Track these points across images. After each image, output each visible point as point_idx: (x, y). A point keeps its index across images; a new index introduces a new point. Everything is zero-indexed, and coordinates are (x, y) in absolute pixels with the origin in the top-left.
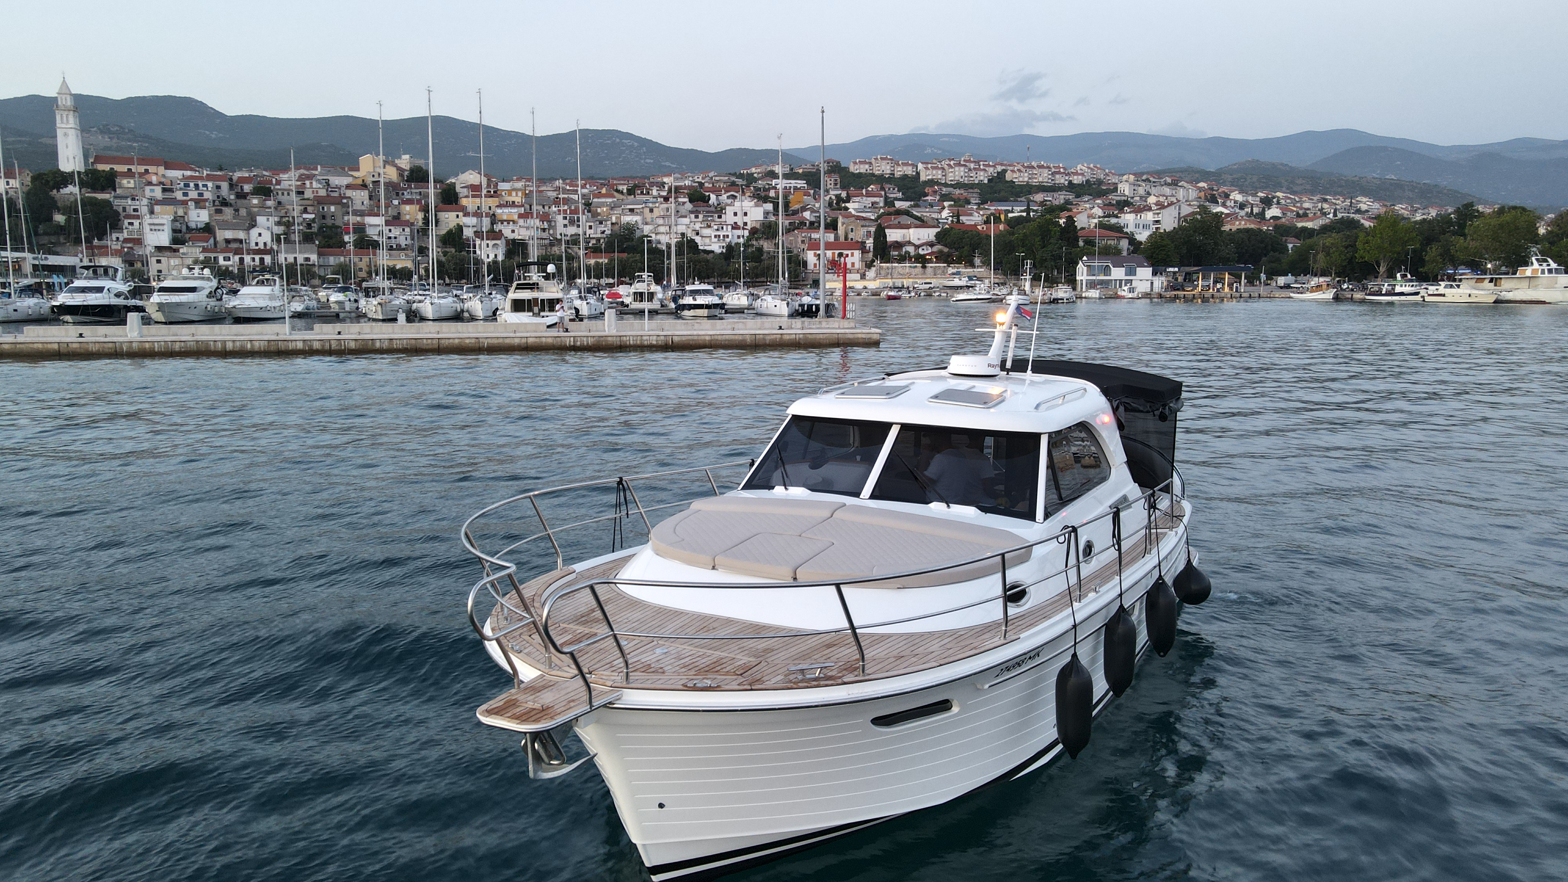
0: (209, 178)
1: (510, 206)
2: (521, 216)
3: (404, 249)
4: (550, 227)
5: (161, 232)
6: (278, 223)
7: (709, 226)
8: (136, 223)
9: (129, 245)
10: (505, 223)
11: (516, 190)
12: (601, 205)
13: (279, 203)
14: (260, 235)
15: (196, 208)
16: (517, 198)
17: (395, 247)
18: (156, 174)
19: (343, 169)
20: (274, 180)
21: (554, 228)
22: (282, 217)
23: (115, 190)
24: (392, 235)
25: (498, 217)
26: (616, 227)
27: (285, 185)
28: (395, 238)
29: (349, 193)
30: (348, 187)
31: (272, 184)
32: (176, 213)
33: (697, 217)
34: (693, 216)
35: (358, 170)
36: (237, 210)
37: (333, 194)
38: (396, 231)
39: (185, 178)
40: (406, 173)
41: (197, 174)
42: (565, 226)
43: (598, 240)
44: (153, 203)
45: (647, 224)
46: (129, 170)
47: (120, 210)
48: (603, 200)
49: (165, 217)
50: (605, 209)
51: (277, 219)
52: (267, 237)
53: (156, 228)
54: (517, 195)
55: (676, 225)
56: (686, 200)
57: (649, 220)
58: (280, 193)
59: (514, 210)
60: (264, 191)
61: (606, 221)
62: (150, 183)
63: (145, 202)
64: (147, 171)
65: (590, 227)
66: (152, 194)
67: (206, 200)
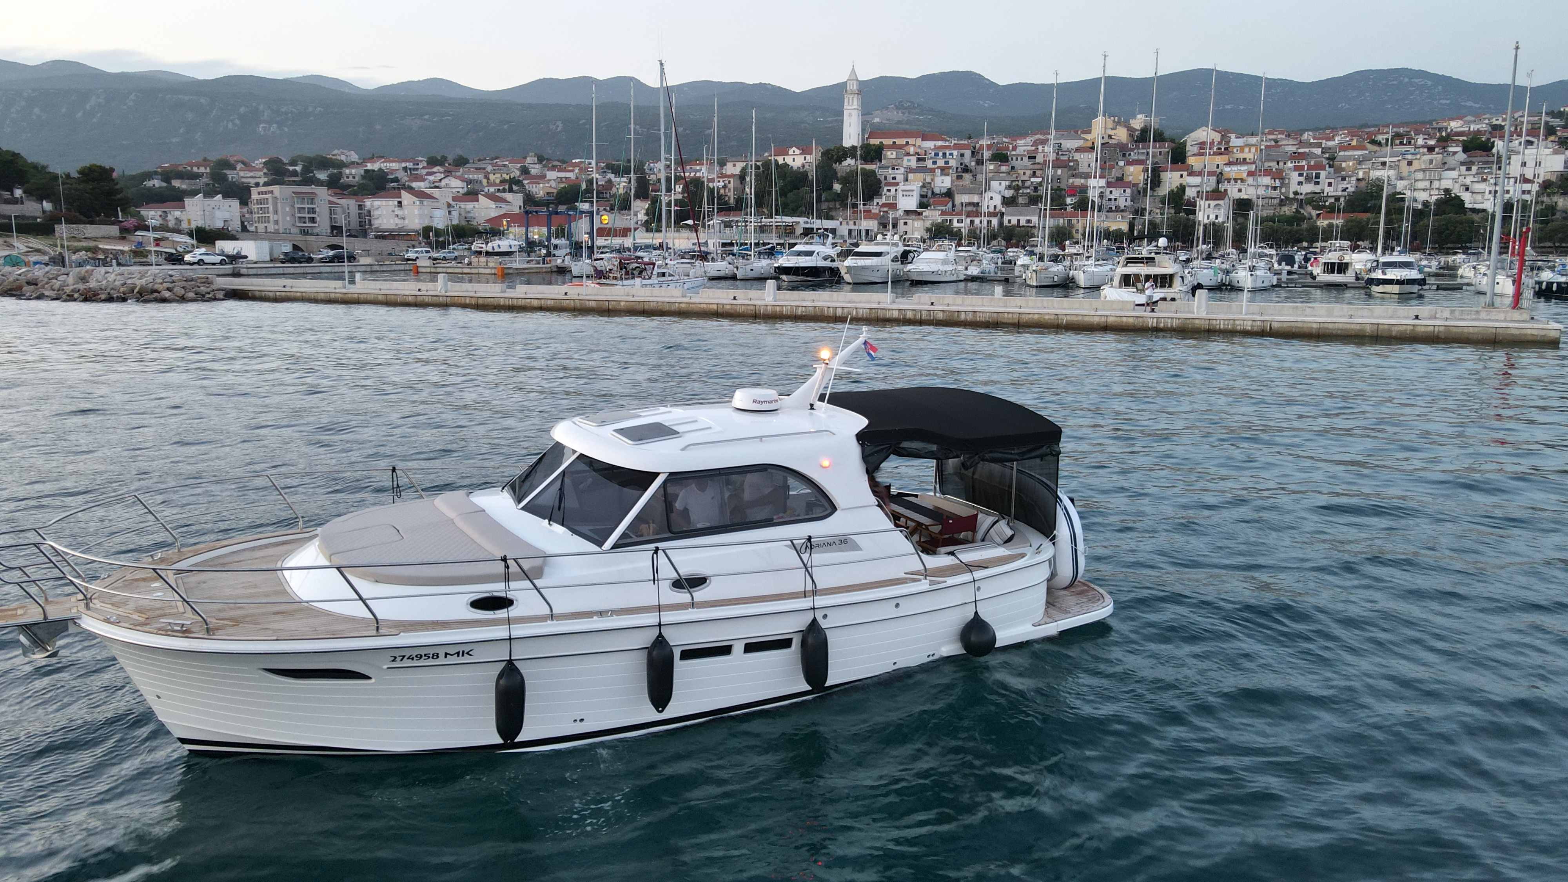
0: (956, 147)
1: (1240, 163)
2: (1251, 174)
3: (1122, 211)
4: (1283, 184)
5: (910, 198)
6: (1009, 187)
7: (1484, 180)
8: (893, 189)
9: (885, 209)
10: (1232, 182)
11: (1250, 146)
12: (1347, 159)
13: (1013, 168)
14: (992, 198)
15: (942, 174)
16: (1249, 155)
17: (1114, 208)
18: (914, 145)
19: (1076, 132)
20: (1011, 146)
21: (1287, 186)
22: (1013, 181)
23: (881, 161)
24: (1112, 197)
25: (1225, 176)
26: (1363, 184)
27: (1020, 150)
28: (1115, 200)
29: (1077, 156)
30: (1078, 150)
31: (1008, 150)
32: (925, 180)
33: (1469, 169)
34: (1463, 168)
35: (1089, 132)
36: (974, 176)
37: (1063, 158)
38: (1116, 193)
39: (936, 148)
40: (1137, 133)
41: (947, 144)
42: (1300, 183)
43: (1337, 199)
44: (909, 170)
45: (1401, 179)
46: (894, 143)
47: (882, 179)
48: (1351, 153)
49: (915, 185)
50: (1351, 164)
51: (1008, 183)
52: (997, 200)
53: (907, 193)
54: (1250, 151)
55: (1440, 180)
56: (1459, 149)
57: (1405, 174)
58: (1014, 158)
59: (1244, 168)
60: (1001, 157)
61: (1350, 176)
62: (908, 154)
63: (902, 170)
64: (907, 143)
65: (1330, 184)
66: (909, 164)
67: (950, 167)
